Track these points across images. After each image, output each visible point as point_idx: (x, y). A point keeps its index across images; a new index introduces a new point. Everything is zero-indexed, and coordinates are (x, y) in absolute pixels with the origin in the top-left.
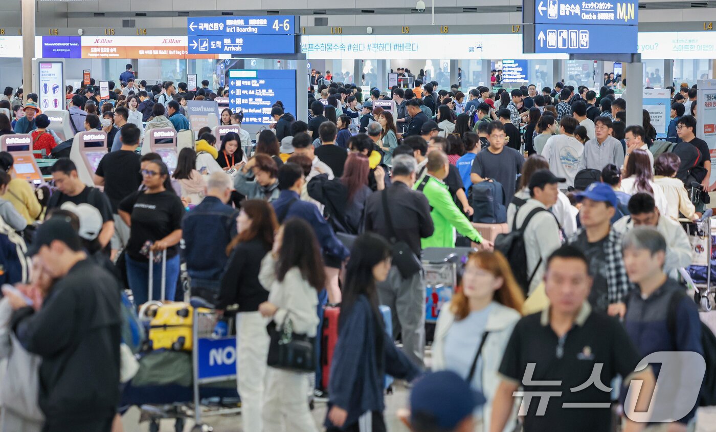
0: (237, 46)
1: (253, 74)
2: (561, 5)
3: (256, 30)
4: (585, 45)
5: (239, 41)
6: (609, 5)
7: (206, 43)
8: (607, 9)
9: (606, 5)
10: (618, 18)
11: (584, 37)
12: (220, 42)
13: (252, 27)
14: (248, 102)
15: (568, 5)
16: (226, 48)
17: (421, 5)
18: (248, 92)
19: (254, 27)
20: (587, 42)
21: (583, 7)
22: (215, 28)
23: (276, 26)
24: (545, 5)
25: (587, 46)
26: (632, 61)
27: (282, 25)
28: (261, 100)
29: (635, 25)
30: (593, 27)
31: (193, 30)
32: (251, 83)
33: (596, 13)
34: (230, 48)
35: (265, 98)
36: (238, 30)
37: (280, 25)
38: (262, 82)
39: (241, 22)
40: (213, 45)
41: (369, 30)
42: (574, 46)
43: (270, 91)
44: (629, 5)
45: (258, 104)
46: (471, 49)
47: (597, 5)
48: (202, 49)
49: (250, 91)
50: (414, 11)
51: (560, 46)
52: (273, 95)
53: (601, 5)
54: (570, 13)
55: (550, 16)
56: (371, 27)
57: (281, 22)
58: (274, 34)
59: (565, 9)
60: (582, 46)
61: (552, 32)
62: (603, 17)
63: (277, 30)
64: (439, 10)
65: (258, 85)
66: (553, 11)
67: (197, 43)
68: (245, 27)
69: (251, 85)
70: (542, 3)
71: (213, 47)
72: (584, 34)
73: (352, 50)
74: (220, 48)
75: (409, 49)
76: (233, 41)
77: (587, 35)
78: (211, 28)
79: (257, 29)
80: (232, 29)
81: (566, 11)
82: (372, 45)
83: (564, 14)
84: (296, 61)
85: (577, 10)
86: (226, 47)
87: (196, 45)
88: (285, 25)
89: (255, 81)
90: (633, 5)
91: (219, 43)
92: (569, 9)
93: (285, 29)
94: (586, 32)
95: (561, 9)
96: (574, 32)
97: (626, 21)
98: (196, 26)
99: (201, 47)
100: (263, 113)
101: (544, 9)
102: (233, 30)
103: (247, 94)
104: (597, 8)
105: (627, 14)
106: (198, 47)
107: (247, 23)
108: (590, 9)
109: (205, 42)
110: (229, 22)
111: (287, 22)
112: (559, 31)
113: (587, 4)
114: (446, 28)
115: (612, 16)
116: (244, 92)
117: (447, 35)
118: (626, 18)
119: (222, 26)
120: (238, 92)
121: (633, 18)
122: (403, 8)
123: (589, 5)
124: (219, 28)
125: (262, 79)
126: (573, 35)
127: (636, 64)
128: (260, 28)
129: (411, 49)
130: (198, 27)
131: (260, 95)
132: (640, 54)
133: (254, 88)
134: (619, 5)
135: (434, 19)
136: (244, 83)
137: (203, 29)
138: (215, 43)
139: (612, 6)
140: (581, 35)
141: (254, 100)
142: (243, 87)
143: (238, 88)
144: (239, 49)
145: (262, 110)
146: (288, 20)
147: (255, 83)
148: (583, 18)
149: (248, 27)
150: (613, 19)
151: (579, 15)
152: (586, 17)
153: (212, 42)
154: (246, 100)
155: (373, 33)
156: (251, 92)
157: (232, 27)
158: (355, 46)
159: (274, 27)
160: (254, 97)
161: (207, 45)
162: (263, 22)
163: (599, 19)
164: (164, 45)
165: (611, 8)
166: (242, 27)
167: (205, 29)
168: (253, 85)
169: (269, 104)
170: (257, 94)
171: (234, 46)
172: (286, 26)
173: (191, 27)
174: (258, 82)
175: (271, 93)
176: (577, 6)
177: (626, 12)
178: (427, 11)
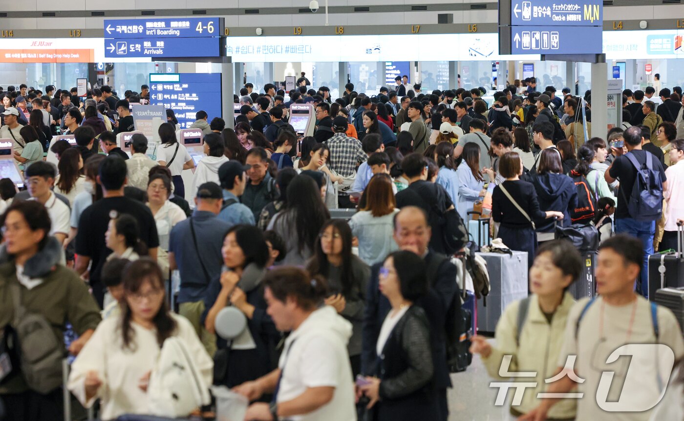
0: (158, 49)
1: (176, 78)
2: (534, 7)
3: (178, 33)
4: (555, 46)
5: (160, 44)
6: (577, 7)
7: (125, 46)
8: (575, 10)
9: (574, 7)
10: (585, 19)
11: (555, 38)
12: (140, 46)
13: (174, 29)
14: (171, 106)
15: (540, 7)
16: (146, 52)
17: (314, 5)
18: (170, 97)
19: (176, 30)
20: (557, 43)
21: (554, 9)
22: (133, 30)
23: (199, 28)
24: (520, 7)
25: (557, 47)
26: (597, 62)
27: (206, 27)
28: (184, 104)
29: (600, 26)
30: (563, 28)
31: (110, 33)
32: (173, 87)
33: (565, 14)
34: (151, 51)
35: (188, 103)
36: (159, 33)
37: (204, 27)
38: (185, 86)
39: (163, 24)
40: (132, 48)
41: (259, 31)
42: (546, 47)
43: (194, 95)
44: (595, 6)
45: (181, 108)
46: (369, 51)
47: (566, 7)
48: (120, 52)
49: (173, 95)
50: (306, 10)
51: (534, 46)
52: (197, 99)
53: (570, 7)
54: (542, 14)
55: (524, 18)
56: (261, 28)
57: (205, 23)
58: (198, 36)
59: (538, 11)
60: (553, 47)
61: (527, 33)
62: (572, 18)
63: (201, 32)
64: (333, 10)
65: (181, 89)
66: (527, 13)
67: (115, 47)
68: (166, 30)
69: (174, 89)
70: (517, 5)
71: (132, 50)
72: (555, 36)
73: (240, 53)
74: (140, 51)
75: (301, 51)
76: (154, 44)
77: (558, 36)
78: (130, 30)
79: (179, 31)
80: (152, 31)
81: (538, 13)
82: (262, 47)
83: (536, 16)
84: (221, 64)
85: (549, 13)
86: (146, 50)
87: (113, 48)
88: (209, 27)
89: (178, 85)
90: (598, 6)
91: (138, 46)
92: (541, 11)
93: (210, 32)
94: (556, 34)
95: (534, 11)
96: (545, 33)
97: (592, 22)
98: (114, 29)
99: (119, 50)
100: (187, 118)
101: (520, 11)
102: (153, 33)
103: (169, 98)
104: (566, 9)
105: (592, 16)
106: (115, 50)
107: (168, 25)
108: (560, 10)
109: (123, 45)
110: (149, 25)
111: (211, 25)
112: (533, 32)
113: (557, 6)
114: (341, 28)
115: (579, 17)
116: (166, 96)
117: (342, 36)
118: (592, 19)
119: (141, 28)
120: (160, 97)
121: (598, 19)
122: (290, 8)
123: (559, 6)
124: (138, 30)
125: (185, 83)
126: (545, 36)
127: (601, 64)
128: (182, 30)
129: (304, 51)
130: (116, 30)
131: (184, 99)
132: (605, 54)
133: (177, 93)
134: (585, 6)
135: (327, 19)
136: (165, 87)
137: (121, 32)
138: (135, 46)
139: (580, 7)
140: (552, 36)
141: (177, 104)
142: (165, 92)
143: (160, 92)
144: (160, 52)
145: (185, 115)
146: (212, 22)
147: (177, 88)
148: (554, 20)
149: (169, 30)
150: (580, 20)
151: (550, 16)
152: (557, 18)
153: (131, 46)
154: (169, 105)
155: (263, 34)
156: (174, 97)
157: (153, 30)
158: (243, 48)
159: (197, 30)
160: (177, 101)
161: (126, 48)
162: (186, 24)
163: (568, 20)
164: (34, 48)
165: (579, 10)
166: (163, 30)
167: (123, 31)
168: (175, 89)
169: (192, 108)
170: (179, 98)
171: (155, 49)
172: (211, 28)
173: (108, 29)
174: (181, 86)
175: (195, 97)
176: (549, 8)
177: (592, 13)
178: (321, 10)
